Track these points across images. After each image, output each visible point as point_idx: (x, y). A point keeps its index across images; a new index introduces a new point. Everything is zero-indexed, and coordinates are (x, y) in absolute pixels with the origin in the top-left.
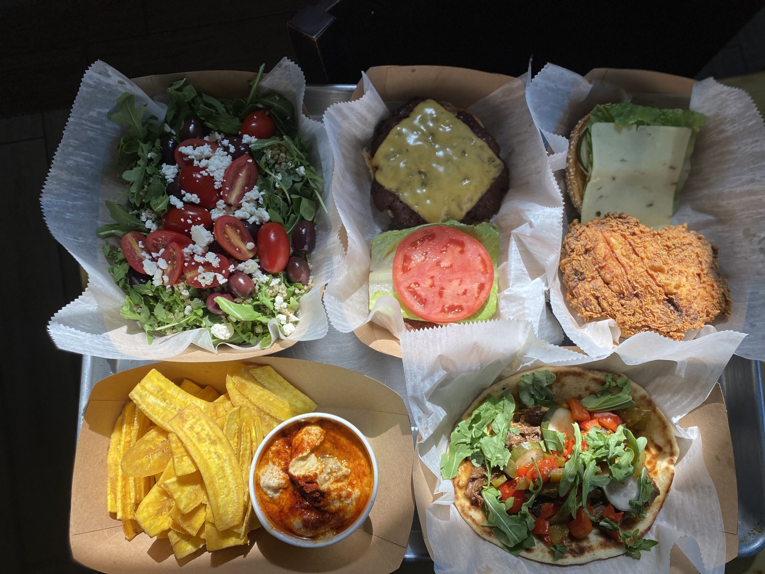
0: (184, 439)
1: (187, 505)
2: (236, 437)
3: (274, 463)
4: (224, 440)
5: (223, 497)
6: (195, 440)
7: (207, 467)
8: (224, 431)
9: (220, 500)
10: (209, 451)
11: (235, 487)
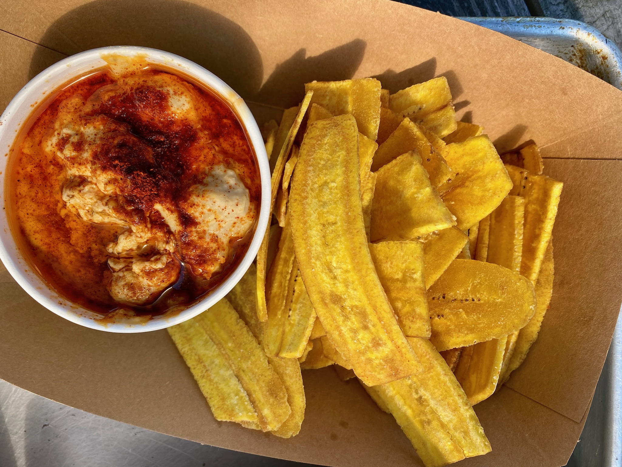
0: (396, 328)
1: (404, 169)
2: (296, 294)
3: (215, 239)
4: (315, 297)
5: (333, 185)
6: (372, 318)
7: (354, 255)
8: (314, 315)
9: (339, 179)
10: (347, 286)
11: (306, 198)
